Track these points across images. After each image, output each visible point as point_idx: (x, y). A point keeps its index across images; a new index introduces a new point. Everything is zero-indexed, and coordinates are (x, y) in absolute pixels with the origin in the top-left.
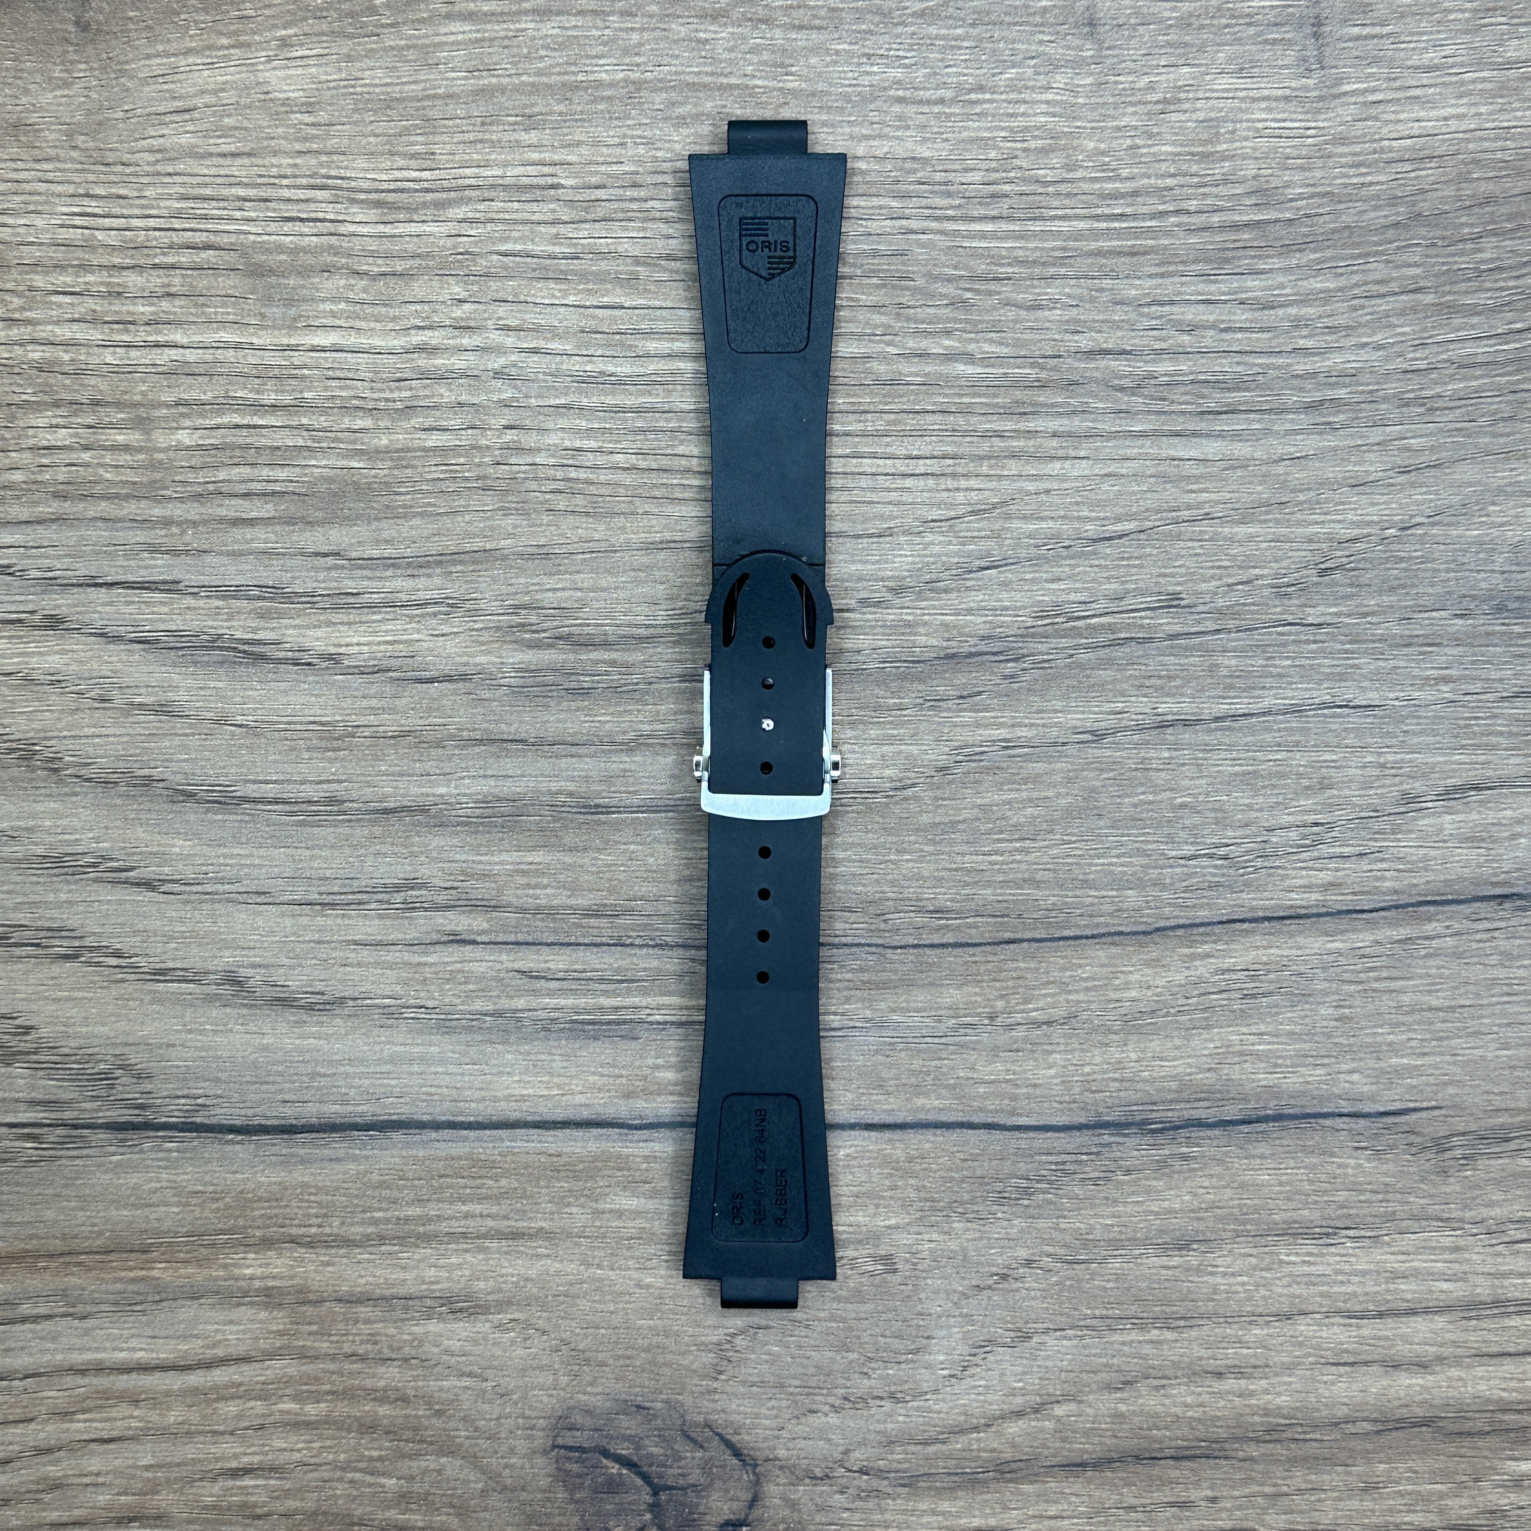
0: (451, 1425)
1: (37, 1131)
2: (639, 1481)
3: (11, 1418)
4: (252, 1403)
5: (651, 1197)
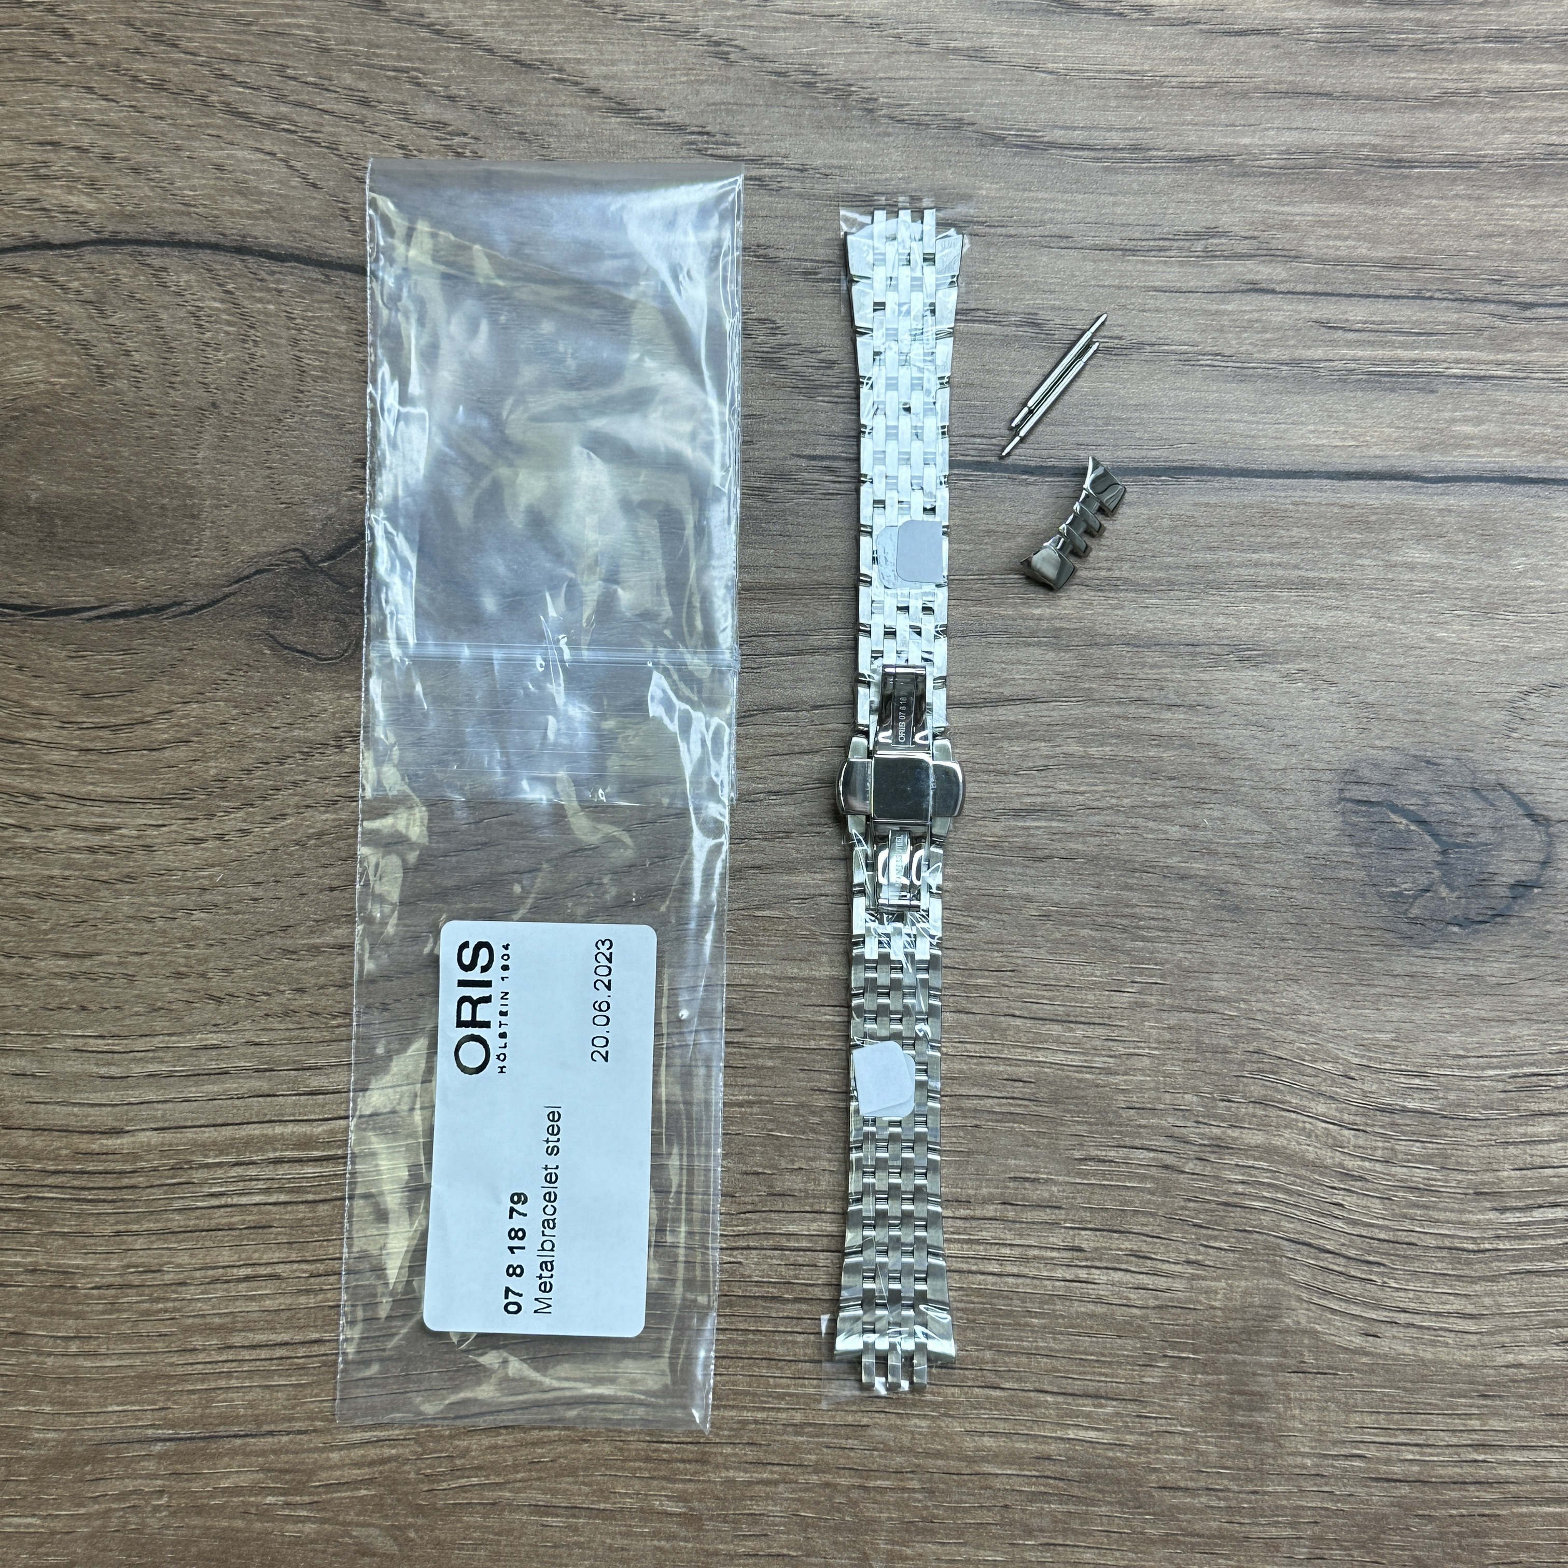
0: (1236, 774)
1: (835, 464)
2: (1428, 838)
3: (796, 749)
4: (1037, 744)
5: (1445, 553)
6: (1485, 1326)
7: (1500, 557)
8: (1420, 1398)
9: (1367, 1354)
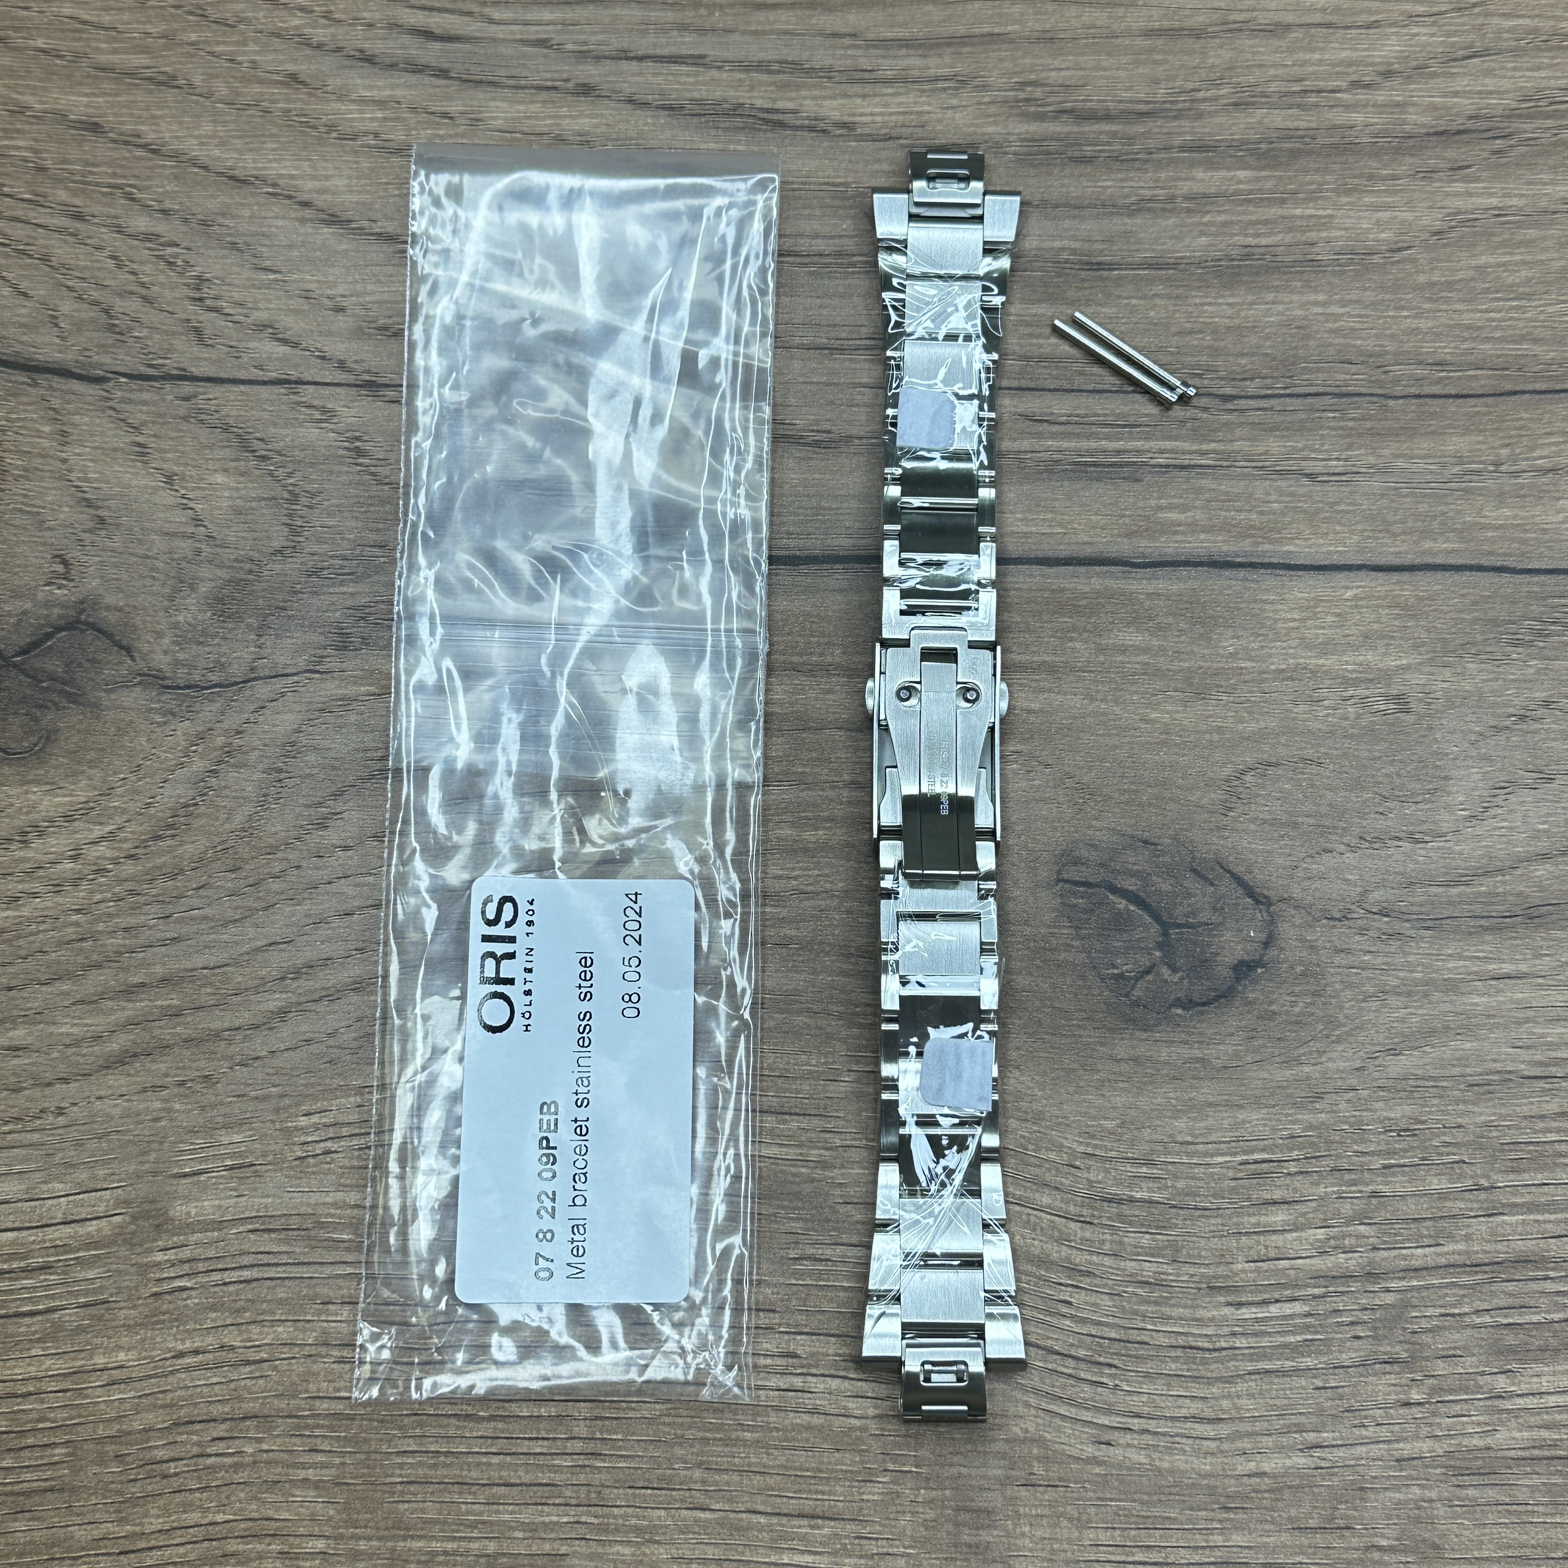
2: (1149, 920)
5: (1156, 635)
6: (1224, 1430)
7: (1210, 639)
8: (1157, 1511)
9: (1100, 1463)
